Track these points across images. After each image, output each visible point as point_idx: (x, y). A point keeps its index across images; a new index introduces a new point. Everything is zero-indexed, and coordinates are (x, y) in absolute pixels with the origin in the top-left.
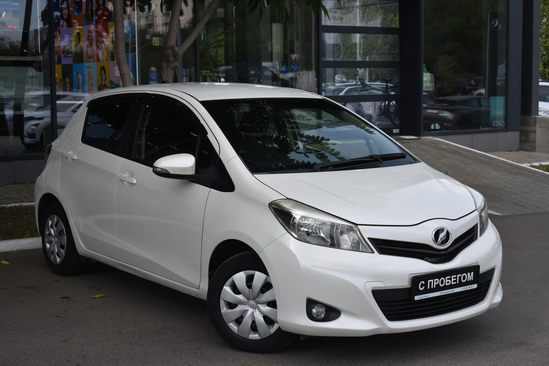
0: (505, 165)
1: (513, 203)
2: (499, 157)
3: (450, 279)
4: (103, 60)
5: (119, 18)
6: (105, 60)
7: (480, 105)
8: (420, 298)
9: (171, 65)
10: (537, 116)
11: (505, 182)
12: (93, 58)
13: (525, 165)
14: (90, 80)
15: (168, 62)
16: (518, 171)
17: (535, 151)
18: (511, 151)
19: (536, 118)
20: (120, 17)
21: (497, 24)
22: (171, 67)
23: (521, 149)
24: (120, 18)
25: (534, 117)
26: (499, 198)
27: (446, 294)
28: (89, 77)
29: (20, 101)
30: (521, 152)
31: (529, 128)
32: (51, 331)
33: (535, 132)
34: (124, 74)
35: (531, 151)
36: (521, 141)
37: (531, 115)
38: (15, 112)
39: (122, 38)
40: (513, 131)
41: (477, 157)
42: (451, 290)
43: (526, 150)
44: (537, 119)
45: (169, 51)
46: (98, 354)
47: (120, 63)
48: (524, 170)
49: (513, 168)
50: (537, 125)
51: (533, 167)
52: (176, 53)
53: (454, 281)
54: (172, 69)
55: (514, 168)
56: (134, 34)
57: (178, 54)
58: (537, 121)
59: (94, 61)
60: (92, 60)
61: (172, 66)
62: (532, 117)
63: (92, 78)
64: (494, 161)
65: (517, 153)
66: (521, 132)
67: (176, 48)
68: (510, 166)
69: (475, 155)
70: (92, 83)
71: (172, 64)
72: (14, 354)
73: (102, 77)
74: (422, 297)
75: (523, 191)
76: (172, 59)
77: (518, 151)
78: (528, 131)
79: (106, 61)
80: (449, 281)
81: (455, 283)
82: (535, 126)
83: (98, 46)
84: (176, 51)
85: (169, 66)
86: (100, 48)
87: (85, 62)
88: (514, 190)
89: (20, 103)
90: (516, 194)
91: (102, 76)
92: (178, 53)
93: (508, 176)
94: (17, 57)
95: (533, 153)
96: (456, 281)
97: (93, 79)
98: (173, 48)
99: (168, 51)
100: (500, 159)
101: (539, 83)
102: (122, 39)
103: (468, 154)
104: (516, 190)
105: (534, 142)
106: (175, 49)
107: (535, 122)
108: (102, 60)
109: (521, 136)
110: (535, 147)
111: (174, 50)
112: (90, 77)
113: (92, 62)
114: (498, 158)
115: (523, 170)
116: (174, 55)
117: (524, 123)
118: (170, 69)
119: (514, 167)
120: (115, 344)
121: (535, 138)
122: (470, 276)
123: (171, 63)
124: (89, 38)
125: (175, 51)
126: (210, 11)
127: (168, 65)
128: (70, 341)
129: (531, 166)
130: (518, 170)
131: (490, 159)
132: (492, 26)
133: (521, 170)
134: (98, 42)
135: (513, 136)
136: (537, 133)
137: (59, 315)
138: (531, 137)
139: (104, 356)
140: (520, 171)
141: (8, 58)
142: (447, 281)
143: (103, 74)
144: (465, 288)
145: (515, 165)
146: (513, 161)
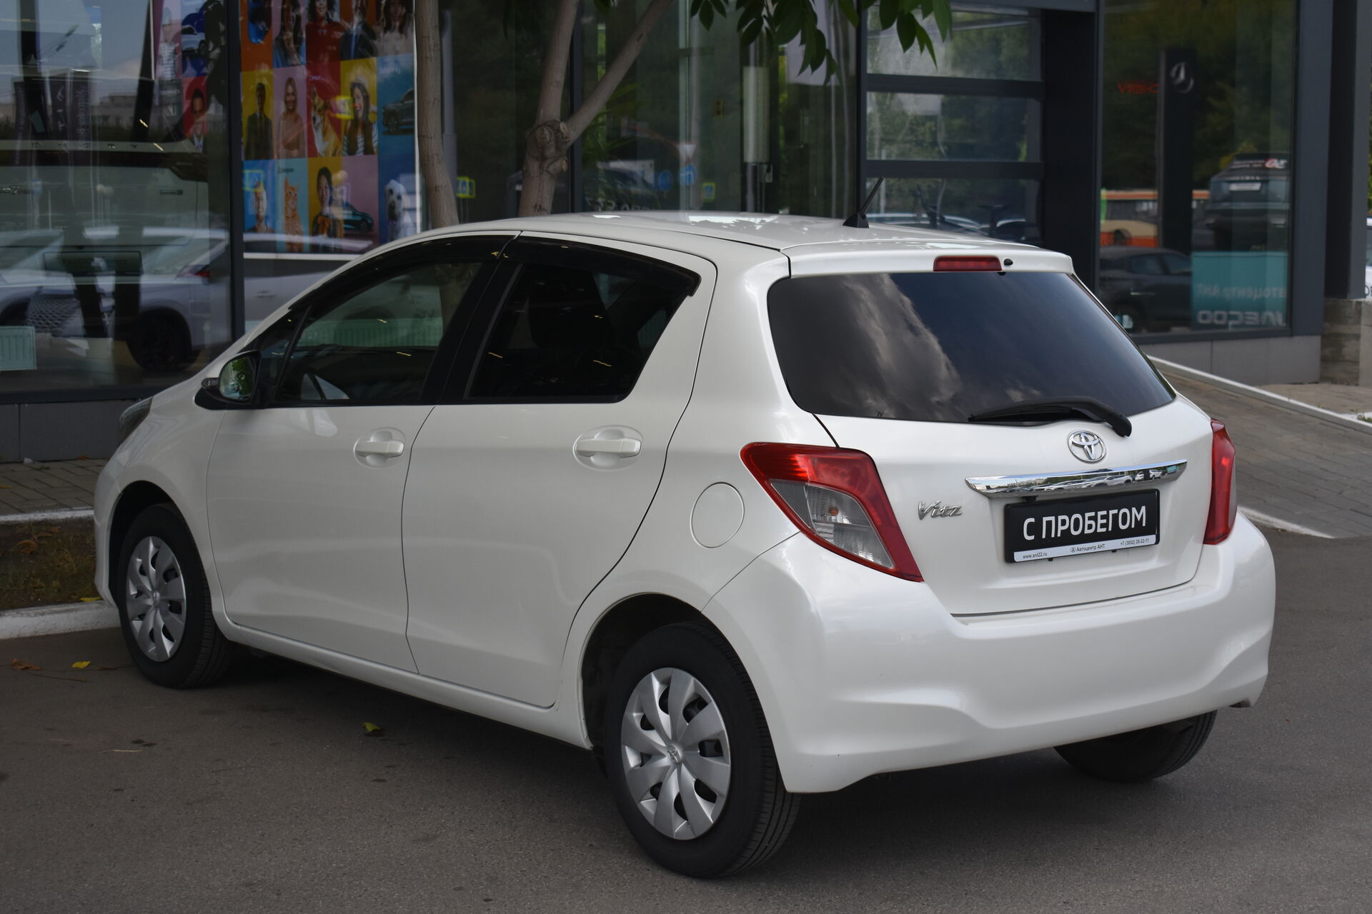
0: (1307, 417)
1: (1352, 510)
2: (1289, 397)
4: (326, 152)
5: (430, 50)
6: (331, 153)
7: (1166, 271)
9: (548, 167)
10: (1362, 300)
11: (1318, 457)
12: (298, 148)
13: (1352, 418)
14: (290, 201)
15: (543, 158)
16: (1341, 432)
17: (1357, 385)
18: (1301, 383)
19: (1360, 303)
20: (432, 48)
21: (1182, 75)
22: (549, 172)
23: (1325, 378)
24: (432, 52)
25: (1355, 300)
26: (1315, 498)
28: (287, 195)
29: (140, 253)
30: (1326, 385)
31: (1342, 329)
32: (380, 816)
33: (1357, 337)
34: (436, 187)
35: (1348, 384)
36: (1324, 360)
37: (1348, 297)
38: (119, 278)
39: (435, 99)
40: (1307, 335)
41: (1237, 397)
43: (1334, 381)
44: (1363, 305)
45: (546, 132)
46: (521, 871)
47: (428, 160)
48: (1355, 430)
49: (1327, 425)
50: (1364, 321)
51: (1364, 419)
52: (563, 138)
54: (552, 176)
55: (1330, 424)
56: (410, 90)
57: (568, 140)
58: (1364, 311)
59: (301, 156)
60: (295, 152)
61: (551, 169)
62: (1351, 302)
63: (296, 195)
64: (1280, 408)
65: (1318, 387)
66: (1323, 336)
67: (562, 126)
68: (1320, 418)
69: (1232, 393)
70: (294, 210)
71: (552, 163)
72: (316, 872)
73: (323, 196)
75: (1366, 481)
76: (551, 151)
77: (1317, 383)
78: (1339, 335)
79: (334, 154)
82: (1358, 322)
83: (312, 119)
84: (562, 134)
85: (545, 169)
86: (319, 124)
87: (276, 156)
88: (1345, 478)
89: (140, 256)
90: (1352, 487)
91: (323, 191)
92: (566, 138)
93: (1321, 444)
94: (134, 144)
95: (1352, 389)
97: (297, 200)
98: (554, 127)
99: (543, 134)
100: (1293, 401)
101: (1366, 221)
102: (436, 102)
103: (1215, 390)
104: (1349, 478)
105: (1356, 362)
106: (559, 127)
107: (1359, 312)
108: (322, 155)
109: (1323, 346)
110: (1358, 374)
111: (559, 130)
112: (290, 193)
113: (294, 158)
114: (1285, 399)
115: (1353, 430)
116: (557, 142)
117: (1333, 315)
118: (546, 177)
119: (1329, 422)
120: (552, 848)
121: (1358, 352)
123: (549, 161)
124: (288, 99)
125: (559, 134)
126: (642, 35)
127: (541, 167)
128: (439, 840)
129: (1359, 419)
130: (1341, 430)
131: (1270, 403)
132: (1169, 80)
133: (1348, 430)
134: (313, 109)
135: (1306, 348)
136: (1362, 340)
137: (381, 778)
138: (1349, 348)
139: (539, 877)
140: (1346, 431)
141: (111, 145)
143: (326, 187)
145: (1331, 416)
146: (1319, 407)
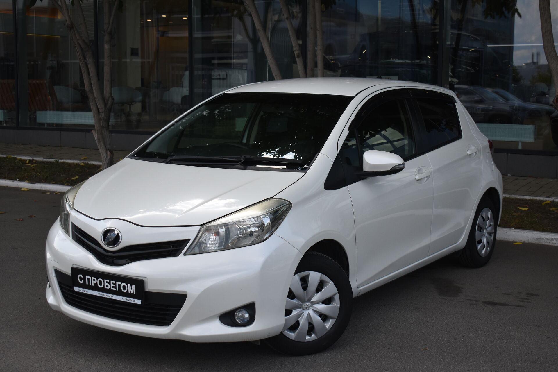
3: (109, 283)
8: (79, 290)
27: (105, 297)
42: (110, 295)
53: (113, 287)
74: (81, 290)
80: (108, 284)
81: (115, 289)
96: (115, 287)
122: (132, 289)
142: (106, 284)
144: (127, 300)
